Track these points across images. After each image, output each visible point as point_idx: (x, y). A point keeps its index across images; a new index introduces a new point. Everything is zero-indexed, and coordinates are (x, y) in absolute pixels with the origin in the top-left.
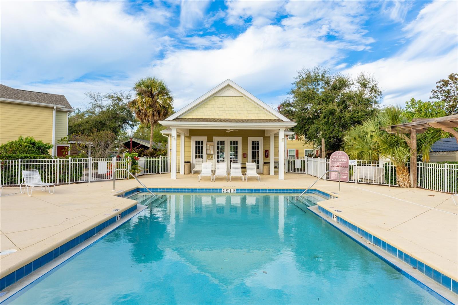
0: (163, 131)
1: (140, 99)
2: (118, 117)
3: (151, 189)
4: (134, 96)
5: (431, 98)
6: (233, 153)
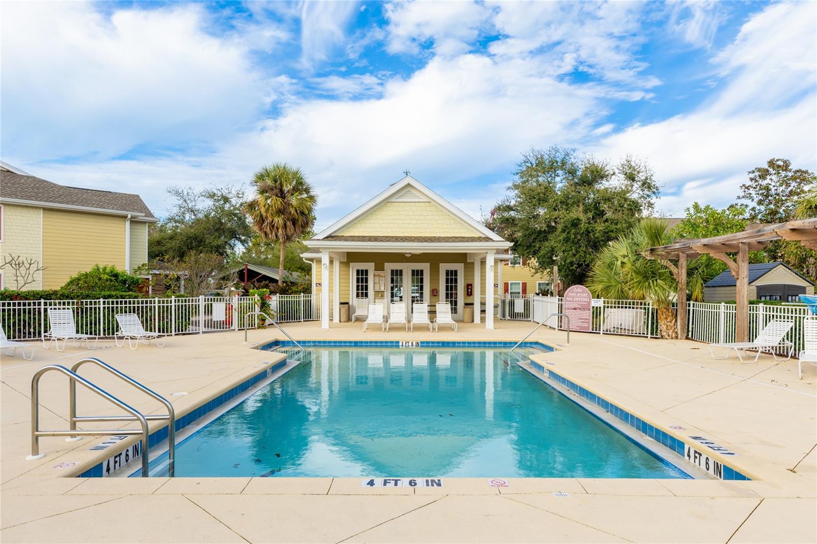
0: (304, 254)
1: (263, 201)
2: (223, 229)
3: (300, 341)
4: (251, 194)
5: (739, 198)
6: (417, 288)
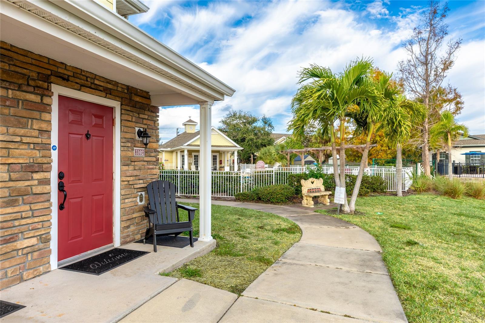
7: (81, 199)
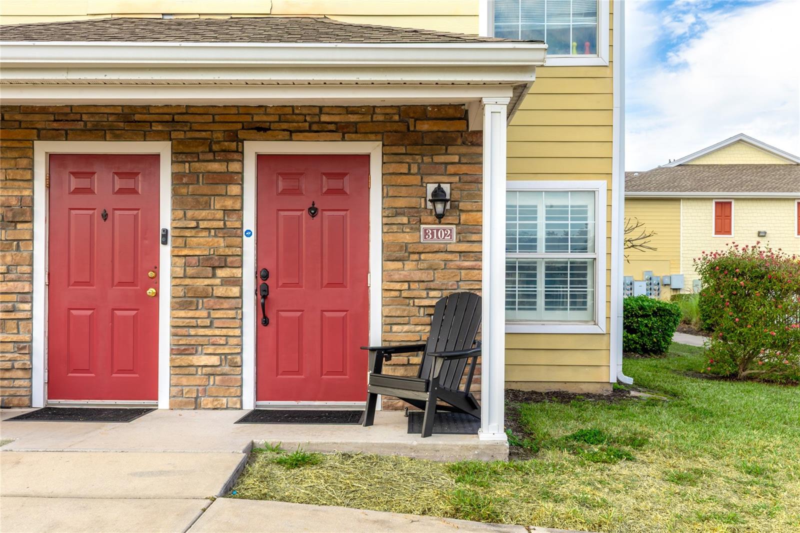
7: (301, 313)
